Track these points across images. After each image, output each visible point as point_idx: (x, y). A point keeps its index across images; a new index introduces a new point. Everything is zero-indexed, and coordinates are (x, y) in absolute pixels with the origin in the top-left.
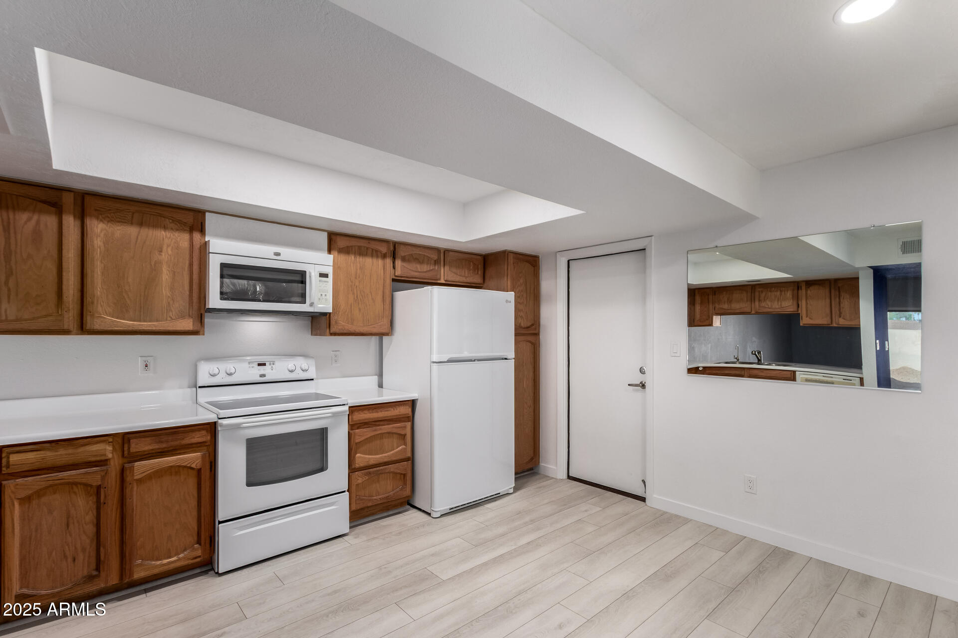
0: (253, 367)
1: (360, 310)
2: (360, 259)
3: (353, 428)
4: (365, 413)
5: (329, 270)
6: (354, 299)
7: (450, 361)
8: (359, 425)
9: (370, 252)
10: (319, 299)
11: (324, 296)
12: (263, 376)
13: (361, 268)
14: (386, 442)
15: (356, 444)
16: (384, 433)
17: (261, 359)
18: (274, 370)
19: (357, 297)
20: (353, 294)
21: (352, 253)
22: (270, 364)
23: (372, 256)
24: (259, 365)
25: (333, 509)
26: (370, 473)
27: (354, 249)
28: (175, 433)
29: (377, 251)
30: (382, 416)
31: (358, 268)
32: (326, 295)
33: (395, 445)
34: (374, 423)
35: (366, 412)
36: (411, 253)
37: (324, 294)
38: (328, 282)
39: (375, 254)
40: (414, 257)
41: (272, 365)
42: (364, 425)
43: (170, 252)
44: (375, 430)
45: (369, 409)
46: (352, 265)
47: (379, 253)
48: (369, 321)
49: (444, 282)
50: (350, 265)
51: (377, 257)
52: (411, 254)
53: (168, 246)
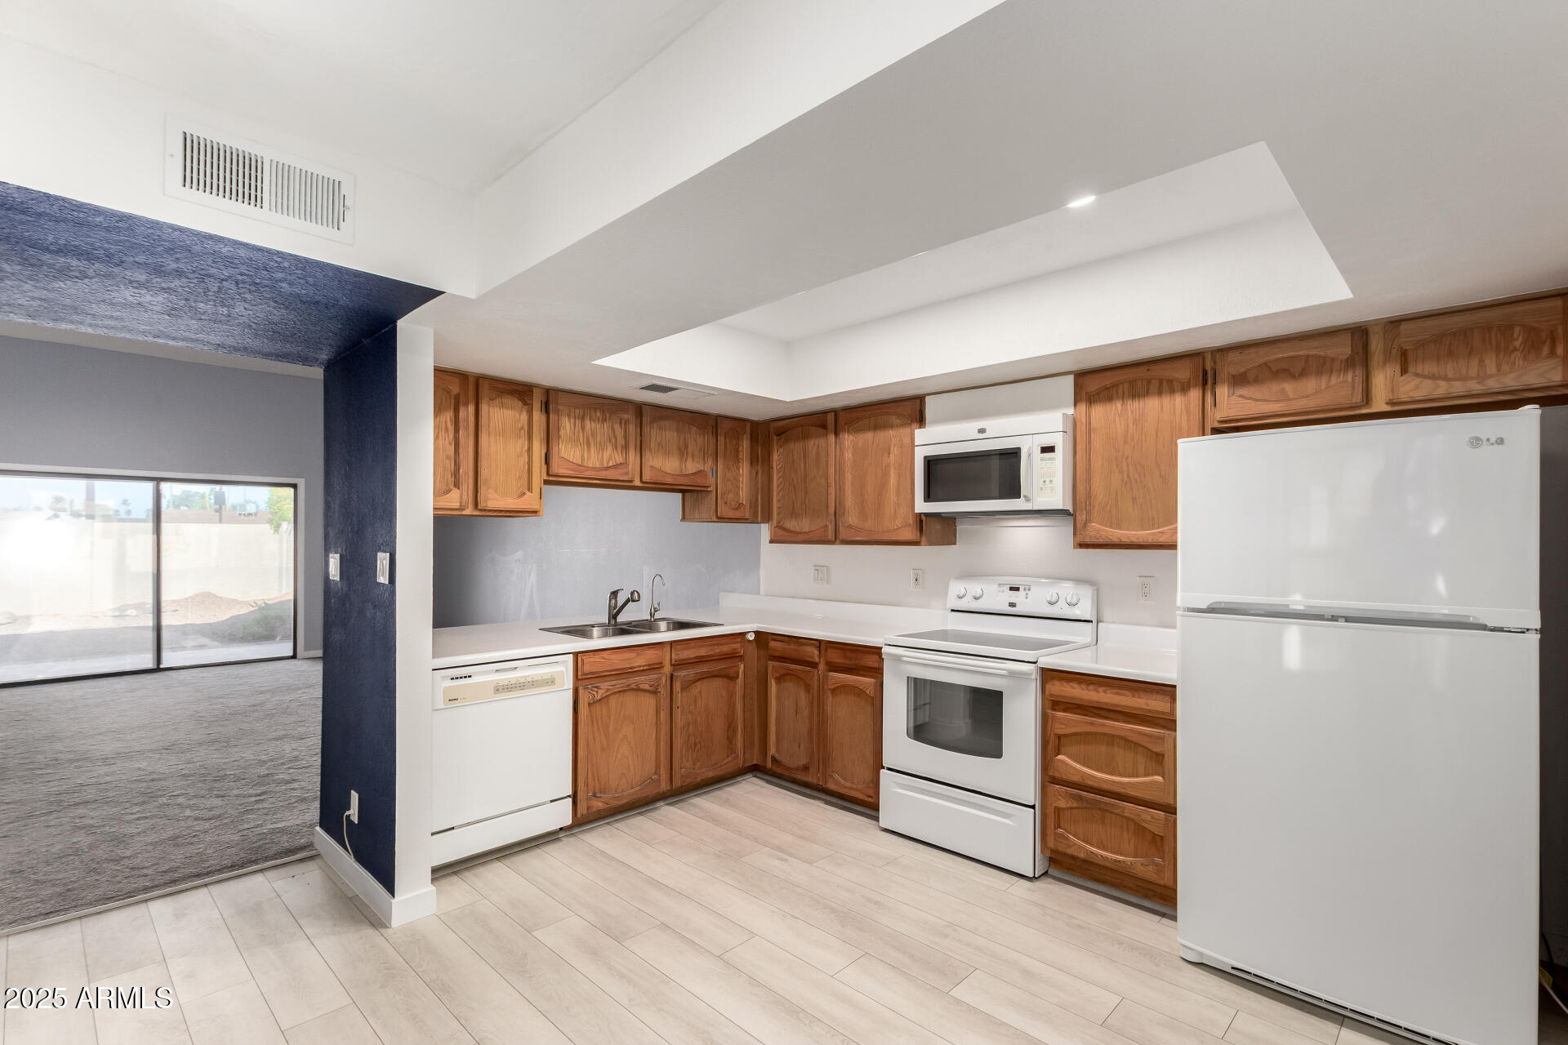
0: (1003, 592)
1: (1134, 500)
2: (1134, 406)
3: (1056, 707)
4: (1072, 687)
5: (1057, 440)
6: (1123, 480)
7: (1212, 610)
8: (1067, 705)
9: (1155, 384)
10: (1041, 488)
11: (1047, 482)
12: (1012, 605)
13: (1135, 420)
14: (1121, 755)
15: (1059, 737)
16: (1118, 736)
17: (1015, 582)
18: (1028, 600)
19: (1128, 475)
20: (1121, 472)
21: (1118, 398)
22: (1025, 589)
23: (1160, 393)
24: (1012, 589)
25: (1007, 824)
26: (1080, 798)
27: (1120, 391)
28: (856, 651)
29: (1170, 382)
30: (1106, 700)
31: (1131, 421)
32: (1051, 481)
33: (1141, 769)
34: (1094, 711)
35: (1074, 685)
36: (1262, 361)
37: (1048, 481)
38: (1053, 459)
39: (1167, 387)
40: (1274, 370)
41: (1027, 592)
42: (1077, 708)
43: (896, 452)
44: (1092, 724)
45: (1080, 682)
46: (1117, 418)
47: (1175, 383)
48: (1153, 519)
49: (1388, 408)
50: (1114, 422)
51: (1172, 391)
52: (1266, 363)
53: (894, 445)
